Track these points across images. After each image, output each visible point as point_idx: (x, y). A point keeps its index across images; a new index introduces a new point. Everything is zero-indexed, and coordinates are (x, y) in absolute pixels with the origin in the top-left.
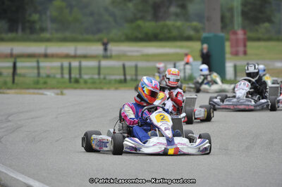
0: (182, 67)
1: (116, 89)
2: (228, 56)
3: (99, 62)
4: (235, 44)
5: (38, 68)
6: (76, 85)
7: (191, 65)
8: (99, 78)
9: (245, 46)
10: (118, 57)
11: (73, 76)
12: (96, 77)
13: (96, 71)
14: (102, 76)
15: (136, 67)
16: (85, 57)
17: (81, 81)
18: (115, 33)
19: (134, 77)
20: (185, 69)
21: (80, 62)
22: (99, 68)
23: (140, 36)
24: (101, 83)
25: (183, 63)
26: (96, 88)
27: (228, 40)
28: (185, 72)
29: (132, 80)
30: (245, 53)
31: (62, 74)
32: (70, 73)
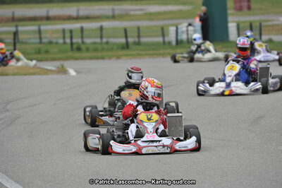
0: (185, 29)
5: (40, 32)
7: (194, 26)
8: (101, 42)
11: (74, 41)
12: (98, 40)
14: (104, 40)
20: (187, 30)
25: (186, 24)
28: (188, 34)
29: (135, 43)
31: (64, 38)
32: (71, 38)
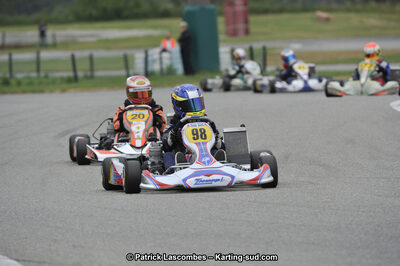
0: (157, 56)
1: (64, 91)
2: (222, 37)
3: (38, 53)
4: (232, 20)
6: (5, 89)
7: (170, 52)
8: (39, 77)
9: (246, 22)
10: (65, 45)
12: (34, 75)
13: (34, 67)
14: (42, 74)
15: (91, 58)
16: (18, 47)
17: (13, 81)
18: (59, 10)
19: (89, 73)
20: (161, 59)
21: (10, 55)
22: (38, 62)
23: (95, 13)
24: (40, 83)
25: (158, 50)
26: (34, 92)
27: (221, 14)
28: (161, 63)
29: (86, 77)
30: (247, 32)
